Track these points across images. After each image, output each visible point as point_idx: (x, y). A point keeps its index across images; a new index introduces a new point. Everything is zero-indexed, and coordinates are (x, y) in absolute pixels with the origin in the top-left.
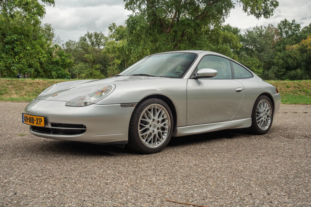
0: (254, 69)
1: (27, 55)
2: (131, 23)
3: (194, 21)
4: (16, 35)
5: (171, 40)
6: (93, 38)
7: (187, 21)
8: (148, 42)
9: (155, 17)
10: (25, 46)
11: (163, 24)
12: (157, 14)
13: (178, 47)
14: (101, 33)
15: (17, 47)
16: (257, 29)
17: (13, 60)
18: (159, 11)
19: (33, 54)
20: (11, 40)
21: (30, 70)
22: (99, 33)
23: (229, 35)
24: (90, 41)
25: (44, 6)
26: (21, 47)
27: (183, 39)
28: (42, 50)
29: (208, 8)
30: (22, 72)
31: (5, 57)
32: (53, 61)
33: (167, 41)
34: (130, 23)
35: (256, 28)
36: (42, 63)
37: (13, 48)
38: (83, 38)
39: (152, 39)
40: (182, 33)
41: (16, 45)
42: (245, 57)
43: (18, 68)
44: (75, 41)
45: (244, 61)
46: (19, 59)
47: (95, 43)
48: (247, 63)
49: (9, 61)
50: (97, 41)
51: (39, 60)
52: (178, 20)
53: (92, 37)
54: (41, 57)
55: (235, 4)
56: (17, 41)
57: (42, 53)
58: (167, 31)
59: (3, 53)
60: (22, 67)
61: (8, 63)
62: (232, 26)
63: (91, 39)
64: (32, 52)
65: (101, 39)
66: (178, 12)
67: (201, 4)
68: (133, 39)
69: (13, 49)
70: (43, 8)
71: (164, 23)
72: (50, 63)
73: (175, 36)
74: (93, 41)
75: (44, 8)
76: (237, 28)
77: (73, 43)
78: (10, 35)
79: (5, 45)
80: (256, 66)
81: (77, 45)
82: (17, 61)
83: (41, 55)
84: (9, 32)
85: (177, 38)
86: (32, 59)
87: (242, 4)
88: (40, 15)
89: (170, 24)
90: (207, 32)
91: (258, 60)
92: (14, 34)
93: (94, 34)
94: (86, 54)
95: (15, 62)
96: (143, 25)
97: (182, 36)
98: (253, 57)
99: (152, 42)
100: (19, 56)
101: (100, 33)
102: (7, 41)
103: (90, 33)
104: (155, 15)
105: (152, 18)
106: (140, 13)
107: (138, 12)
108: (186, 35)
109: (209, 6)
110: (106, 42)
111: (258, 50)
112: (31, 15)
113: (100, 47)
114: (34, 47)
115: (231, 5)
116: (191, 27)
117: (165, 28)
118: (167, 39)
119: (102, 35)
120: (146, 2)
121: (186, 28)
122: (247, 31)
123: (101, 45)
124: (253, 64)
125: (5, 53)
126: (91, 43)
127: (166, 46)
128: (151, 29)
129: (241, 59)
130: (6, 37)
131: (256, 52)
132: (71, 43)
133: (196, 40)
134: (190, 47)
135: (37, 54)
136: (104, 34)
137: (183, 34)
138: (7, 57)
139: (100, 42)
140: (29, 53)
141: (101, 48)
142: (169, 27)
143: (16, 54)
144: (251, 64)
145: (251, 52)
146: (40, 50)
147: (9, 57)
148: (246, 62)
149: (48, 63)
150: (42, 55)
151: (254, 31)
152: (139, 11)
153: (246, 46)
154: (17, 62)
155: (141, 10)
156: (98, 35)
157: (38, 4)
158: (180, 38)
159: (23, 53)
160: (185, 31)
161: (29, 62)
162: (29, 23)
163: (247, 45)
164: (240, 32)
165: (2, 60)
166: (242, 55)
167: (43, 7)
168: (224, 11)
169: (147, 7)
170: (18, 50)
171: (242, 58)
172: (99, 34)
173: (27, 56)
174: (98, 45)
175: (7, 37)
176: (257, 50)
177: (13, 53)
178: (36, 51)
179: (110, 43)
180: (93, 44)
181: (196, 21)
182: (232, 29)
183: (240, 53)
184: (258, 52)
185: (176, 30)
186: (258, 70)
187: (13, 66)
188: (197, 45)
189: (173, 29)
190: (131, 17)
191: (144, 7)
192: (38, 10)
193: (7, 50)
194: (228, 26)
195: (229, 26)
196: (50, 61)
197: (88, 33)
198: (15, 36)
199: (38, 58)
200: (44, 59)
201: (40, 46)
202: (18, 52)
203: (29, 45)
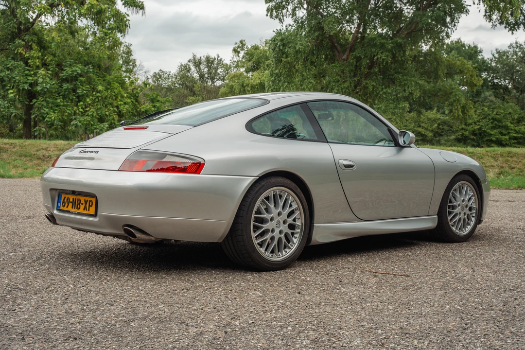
0: (509, 124)
1: (98, 99)
2: (279, 44)
3: (391, 39)
4: (79, 66)
5: (350, 74)
6: (202, 67)
7: (379, 40)
8: (309, 78)
9: (321, 33)
10: (95, 85)
11: (336, 45)
12: (326, 28)
13: (362, 86)
14: (218, 57)
15: (81, 87)
16: (517, 47)
17: (75, 109)
18: (329, 22)
19: (108, 99)
20: (72, 74)
21: (102, 126)
22: (213, 57)
23: (458, 63)
24: (198, 72)
25: (128, 15)
26: (88, 86)
27: (372, 71)
28: (123, 92)
29: (419, 15)
30: (89, 130)
31: (62, 104)
32: (140, 111)
33: (342, 76)
34: (277, 44)
35: (514, 45)
36: (123, 113)
37: (75, 88)
38: (185, 66)
39: (316, 73)
40: (370, 60)
41: (79, 82)
42: (492, 101)
43: (82, 122)
44: (170, 72)
45: (488, 108)
46: (84, 107)
47: (206, 76)
48: (495, 113)
49: (68, 111)
50: (209, 72)
51: (118, 109)
52: (363, 38)
53: (202, 64)
54: (120, 104)
55: (470, 6)
56: (81, 76)
57: (122, 97)
58: (344, 57)
59: (58, 98)
60: (88, 121)
61: (67, 114)
62: (465, 43)
63: (200, 69)
64: (106, 94)
65: (218, 69)
66: (364, 22)
67: (406, 8)
68: (282, 72)
69: (74, 91)
70: (125, 19)
71: (338, 43)
72: (136, 114)
73: (356, 66)
74: (204, 71)
75: (128, 18)
76: (476, 47)
77: (166, 76)
78: (71, 65)
79: (61, 84)
80: (513, 119)
81: (174, 79)
82: (81, 110)
83: (121, 101)
84: (68, 61)
85: (360, 70)
86: (106, 106)
87: (482, 7)
88: (121, 32)
89: (349, 45)
90: (415, 58)
91: (517, 108)
92: (76, 63)
93: (204, 59)
94: (190, 96)
95: (78, 112)
96: (299, 48)
97: (370, 67)
98: (508, 102)
99: (315, 77)
100: (84, 102)
101: (216, 57)
102: (65, 75)
103: (198, 57)
104: (322, 28)
105: (316, 34)
106: (294, 25)
107: (291, 24)
108: (377, 64)
109: (421, 12)
110: (228, 73)
111: (518, 88)
112: (106, 31)
113: (215, 84)
114: (109, 87)
115: (461, 9)
116: (388, 50)
117: (338, 52)
118: (343, 72)
119: (220, 61)
120: (305, 6)
121: (378, 53)
122: (496, 52)
123: (218, 80)
124: (508, 116)
125: (61, 97)
126: (200, 76)
127: (340, 84)
128: (314, 54)
129: (484, 106)
130: (62, 70)
131: (515, 91)
132: (163, 76)
133: (396, 73)
134: (384, 87)
135: (114, 98)
136: (223, 60)
137: (371, 64)
138: (65, 103)
139: (216, 73)
140: (100, 97)
141: (218, 85)
142: (346, 50)
143: (80, 98)
144: (503, 115)
145: (504, 93)
146: (120, 91)
147: (68, 104)
148: (493, 112)
149: (132, 115)
150: (122, 99)
151: (511, 50)
152: (293, 23)
153: (493, 80)
154: (81, 112)
155: (297, 20)
156: (213, 62)
157: (118, 12)
158: (366, 71)
159: (91, 97)
160: (376, 58)
161: (101, 112)
162: (102, 46)
163: (497, 79)
164: (483, 54)
165: (56, 108)
166: (485, 98)
167: (126, 17)
168: (448, 19)
169: (308, 15)
170: (82, 92)
171: (485, 104)
172: (215, 59)
173: (97, 102)
174: (213, 79)
175: (64, 69)
176: (515, 88)
177: (74, 97)
178: (113, 94)
179: (234, 76)
180: (202, 76)
181: (395, 39)
182: (467, 48)
183: (481, 94)
184: (517, 93)
185: (360, 56)
186: (518, 126)
187: (75, 119)
188: (396, 83)
189: (354, 53)
190: (279, 33)
191: (302, 13)
192: (118, 23)
193: (65, 92)
194: (458, 42)
195: (461, 42)
196: (135, 111)
197: (194, 57)
198: (79, 68)
199: (115, 105)
200: (126, 107)
201: (119, 83)
202: (83, 95)
203: (101, 83)
